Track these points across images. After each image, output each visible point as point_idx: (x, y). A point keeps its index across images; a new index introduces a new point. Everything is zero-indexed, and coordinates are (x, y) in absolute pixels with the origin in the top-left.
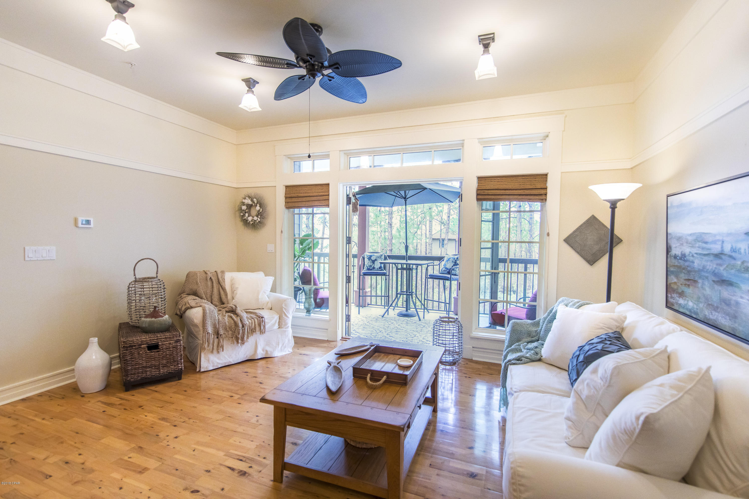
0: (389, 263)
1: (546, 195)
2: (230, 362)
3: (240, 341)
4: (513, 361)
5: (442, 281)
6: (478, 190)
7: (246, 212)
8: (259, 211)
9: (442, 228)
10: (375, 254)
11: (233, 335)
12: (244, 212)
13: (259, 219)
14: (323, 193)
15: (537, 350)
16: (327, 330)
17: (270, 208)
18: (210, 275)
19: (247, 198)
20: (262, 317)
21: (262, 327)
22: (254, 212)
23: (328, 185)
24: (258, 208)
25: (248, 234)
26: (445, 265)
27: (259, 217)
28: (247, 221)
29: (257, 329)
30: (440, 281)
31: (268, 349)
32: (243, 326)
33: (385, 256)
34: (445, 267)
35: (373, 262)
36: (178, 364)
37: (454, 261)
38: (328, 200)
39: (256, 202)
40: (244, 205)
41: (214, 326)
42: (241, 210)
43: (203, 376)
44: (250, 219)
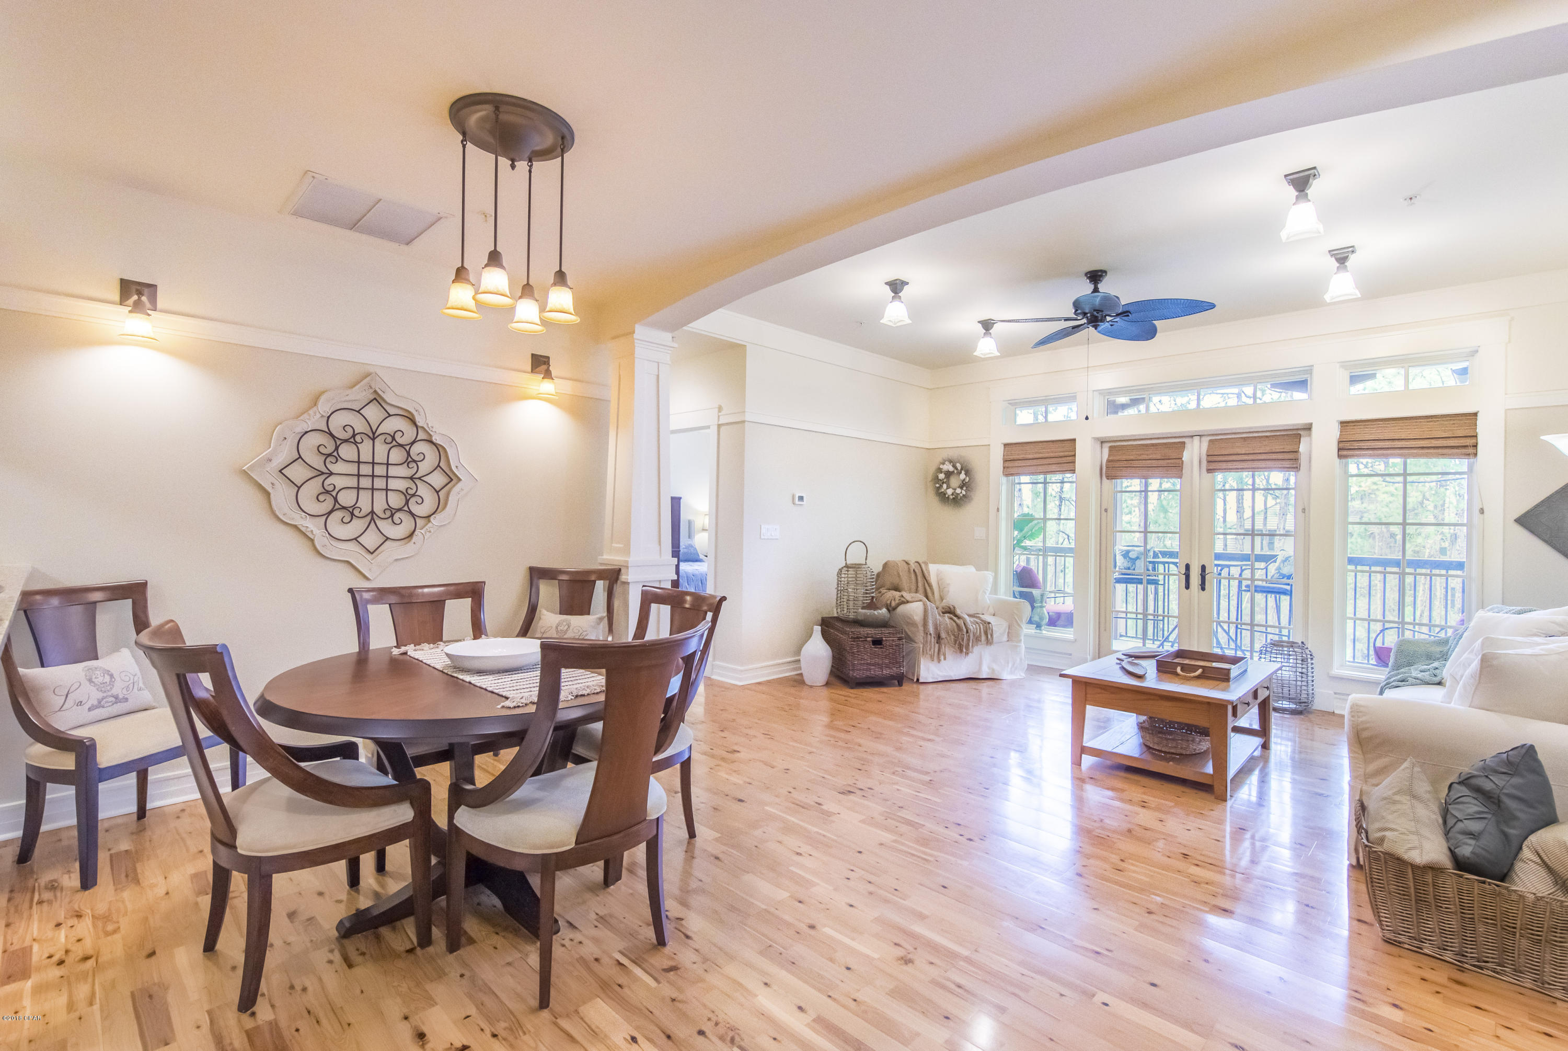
0: (1164, 563)
1: (1475, 446)
2: (951, 676)
3: (964, 650)
4: (1393, 684)
5: (1273, 595)
6: (1339, 442)
7: (943, 483)
8: (964, 480)
9: (1268, 506)
10: (1135, 548)
11: (955, 641)
12: (941, 482)
13: (964, 492)
14: (1066, 453)
15: (1437, 671)
16: (1071, 655)
17: (979, 476)
18: (913, 566)
19: (947, 463)
20: (989, 623)
21: (989, 636)
22: (955, 482)
23: (1074, 440)
24: (963, 476)
25: (947, 513)
26: (1279, 569)
27: (964, 488)
28: (945, 494)
29: (983, 638)
30: (1269, 595)
31: (995, 667)
32: (967, 632)
33: (1154, 552)
34: (1279, 572)
35: (1133, 561)
36: (900, 667)
38: (1074, 462)
39: (959, 468)
40: (941, 472)
41: (936, 628)
42: (936, 479)
43: (922, 687)
44: (950, 492)
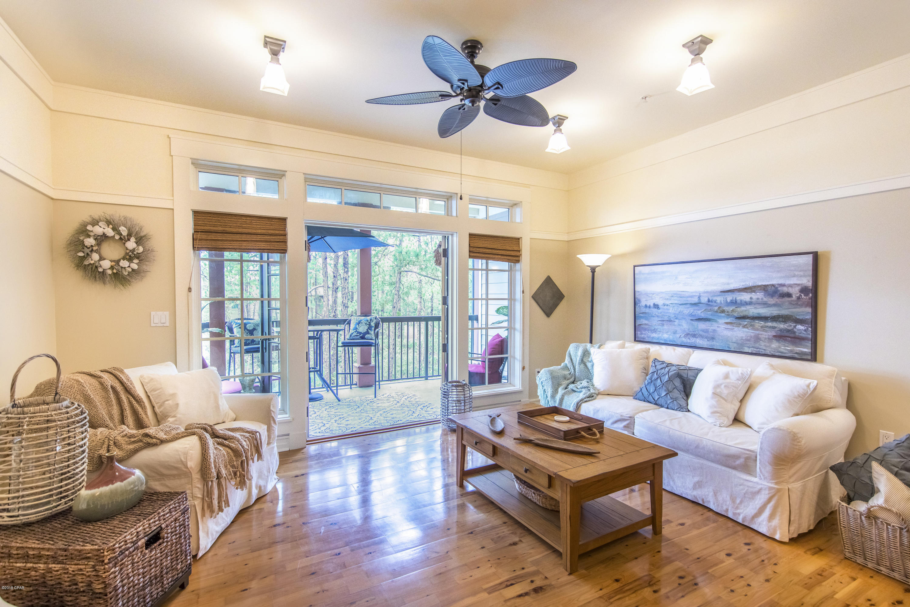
1: (520, 256)
6: (470, 247)
7: (92, 252)
8: (133, 249)
12: (87, 251)
13: (134, 267)
14: (277, 232)
16: (288, 435)
18: (108, 380)
19: (101, 224)
20: (257, 433)
23: (284, 220)
24: (131, 244)
27: (135, 262)
28: (96, 268)
34: (356, 331)
37: (368, 323)
38: (286, 242)
39: (125, 234)
40: (89, 236)
41: (215, 466)
42: (78, 246)
44: (105, 264)
